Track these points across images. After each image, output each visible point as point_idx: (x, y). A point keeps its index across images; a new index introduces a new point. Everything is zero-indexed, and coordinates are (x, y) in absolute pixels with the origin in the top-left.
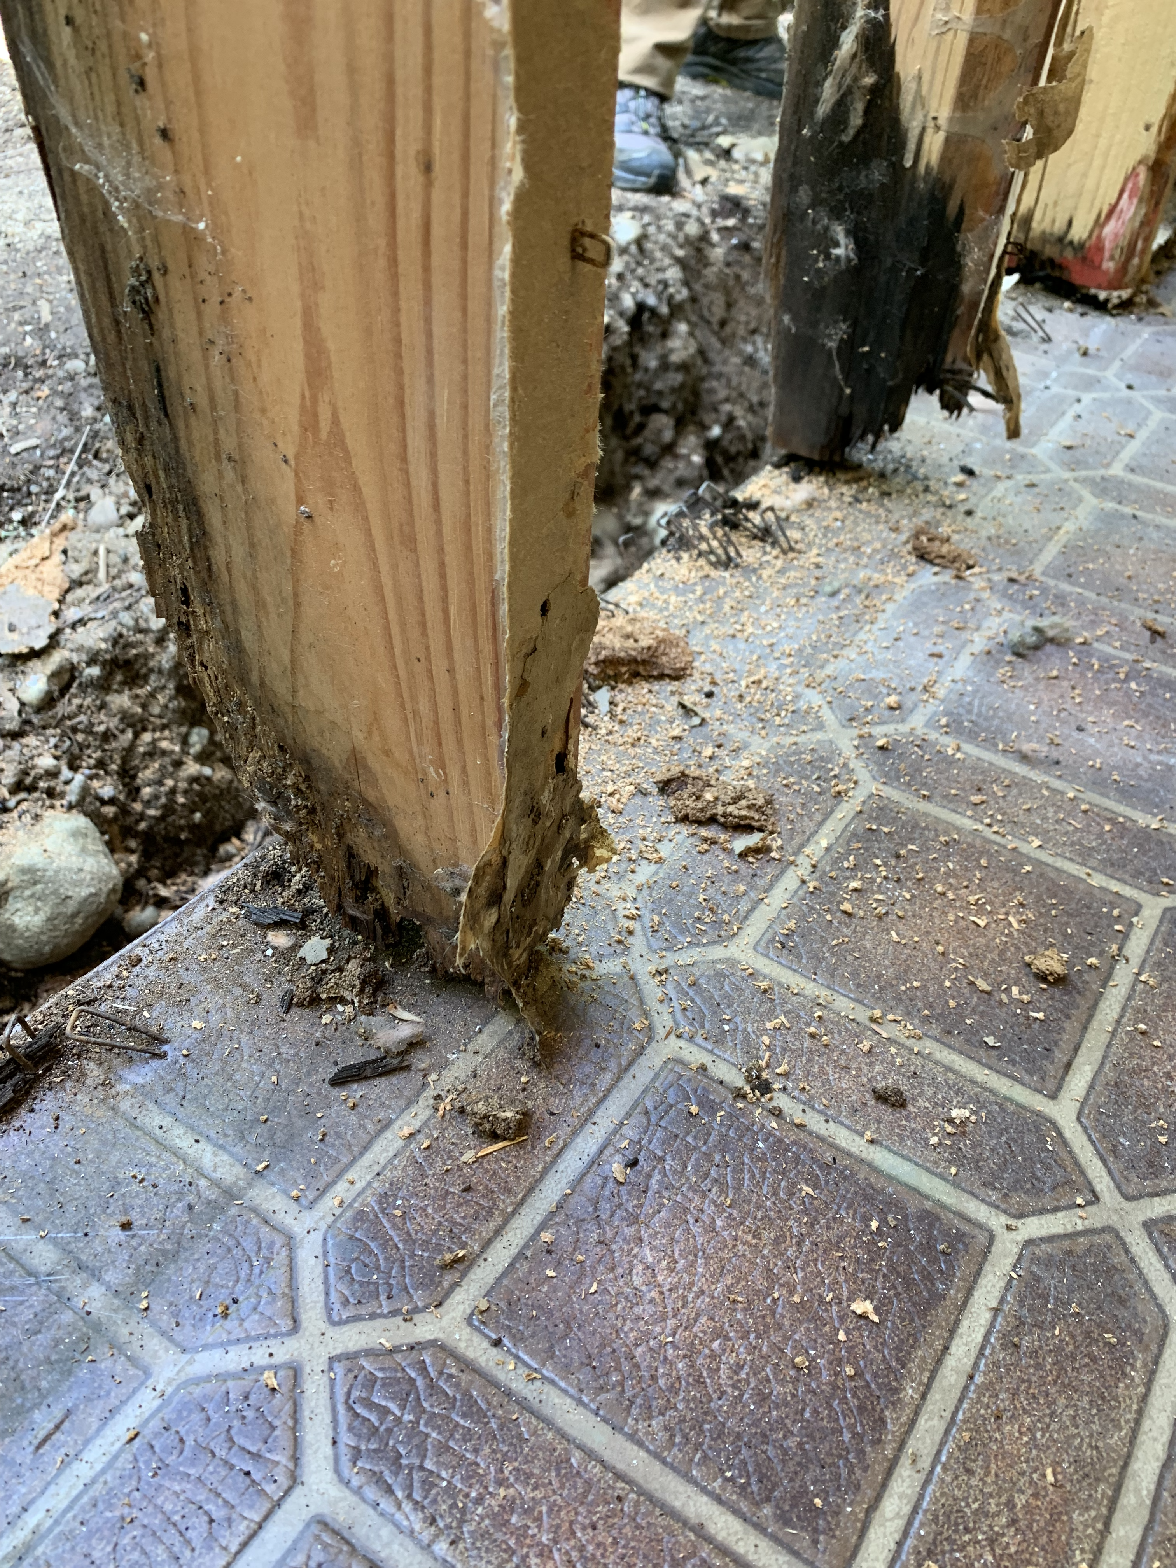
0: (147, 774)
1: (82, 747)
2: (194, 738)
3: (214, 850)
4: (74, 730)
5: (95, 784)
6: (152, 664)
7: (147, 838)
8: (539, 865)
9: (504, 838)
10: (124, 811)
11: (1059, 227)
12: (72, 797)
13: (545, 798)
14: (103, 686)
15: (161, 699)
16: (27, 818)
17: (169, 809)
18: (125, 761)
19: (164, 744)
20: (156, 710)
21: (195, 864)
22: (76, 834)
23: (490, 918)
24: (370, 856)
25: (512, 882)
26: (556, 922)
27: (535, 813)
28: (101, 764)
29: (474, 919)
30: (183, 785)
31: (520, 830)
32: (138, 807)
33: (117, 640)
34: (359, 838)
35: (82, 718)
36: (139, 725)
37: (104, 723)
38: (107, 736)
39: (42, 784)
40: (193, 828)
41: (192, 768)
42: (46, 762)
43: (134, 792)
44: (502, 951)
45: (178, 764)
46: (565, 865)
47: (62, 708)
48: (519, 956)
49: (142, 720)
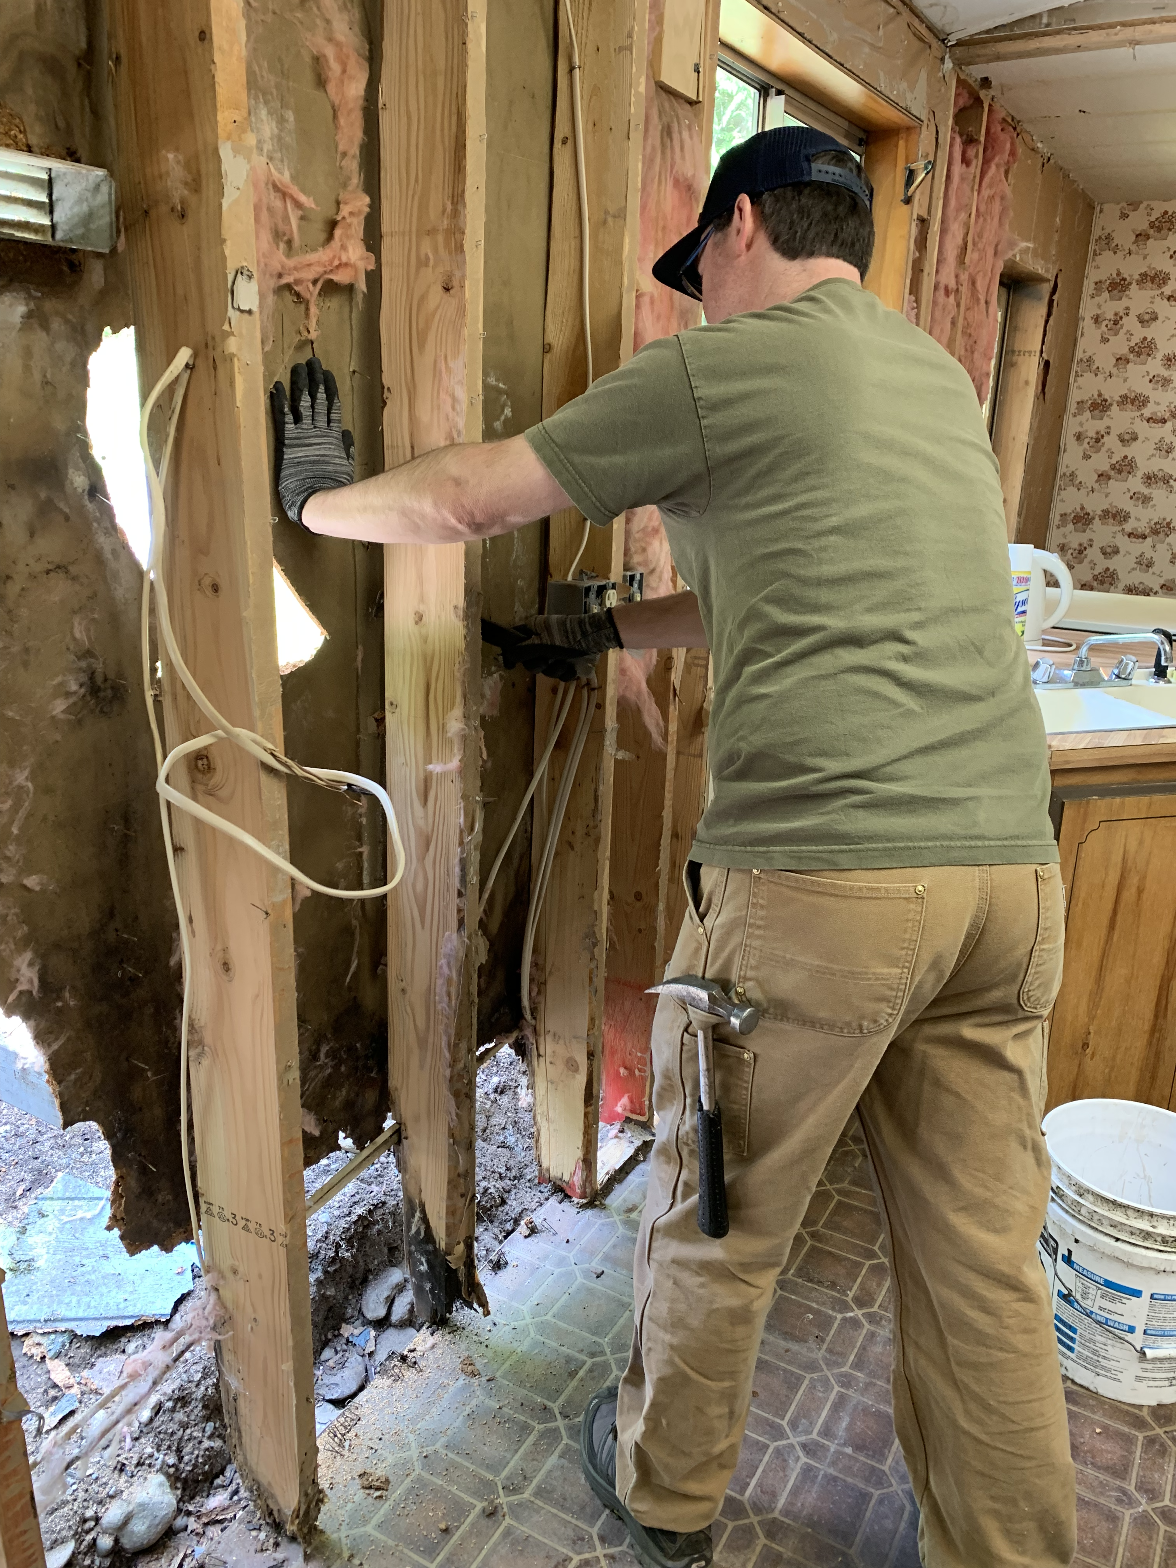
0: (187, 1450)
1: (162, 1440)
2: (207, 1429)
3: (212, 1483)
4: (160, 1433)
5: (167, 1458)
6: (194, 1396)
7: (185, 1481)
8: (309, 1507)
9: (299, 1502)
10: (177, 1469)
11: (559, 1175)
12: (158, 1467)
13: (309, 1491)
14: (173, 1410)
15: (196, 1412)
16: (141, 1479)
17: (195, 1466)
18: (179, 1444)
19: (195, 1434)
20: (193, 1417)
21: (203, 1491)
22: (161, 1485)
23: (297, 1522)
24: (272, 1506)
25: (302, 1513)
26: (316, 1519)
27: (307, 1495)
28: (169, 1447)
29: (292, 1523)
30: (202, 1453)
31: (303, 1500)
32: (182, 1465)
33: (181, 1388)
34: (270, 1502)
35: (163, 1427)
36: (185, 1426)
37: (172, 1427)
38: (173, 1434)
39: (147, 1462)
40: (205, 1473)
41: (207, 1444)
42: (149, 1450)
43: (180, 1459)
44: (300, 1530)
45: (200, 1442)
46: (317, 1504)
47: (156, 1423)
48: (305, 1530)
49: (188, 1423)
